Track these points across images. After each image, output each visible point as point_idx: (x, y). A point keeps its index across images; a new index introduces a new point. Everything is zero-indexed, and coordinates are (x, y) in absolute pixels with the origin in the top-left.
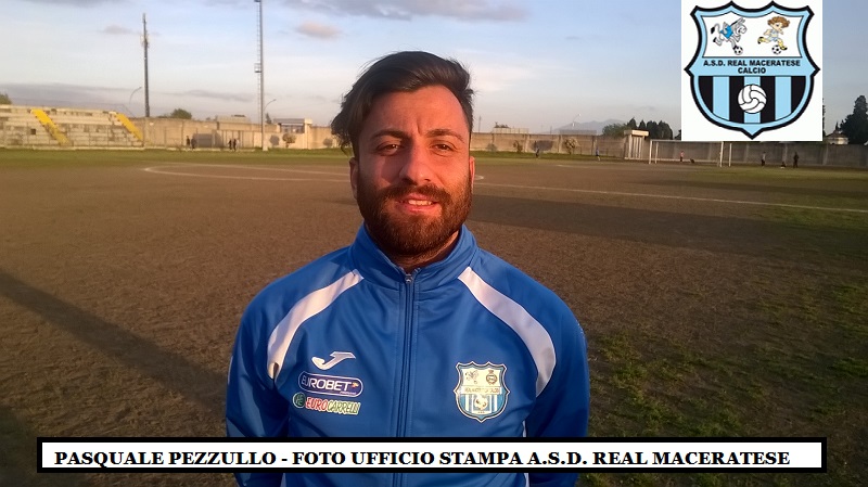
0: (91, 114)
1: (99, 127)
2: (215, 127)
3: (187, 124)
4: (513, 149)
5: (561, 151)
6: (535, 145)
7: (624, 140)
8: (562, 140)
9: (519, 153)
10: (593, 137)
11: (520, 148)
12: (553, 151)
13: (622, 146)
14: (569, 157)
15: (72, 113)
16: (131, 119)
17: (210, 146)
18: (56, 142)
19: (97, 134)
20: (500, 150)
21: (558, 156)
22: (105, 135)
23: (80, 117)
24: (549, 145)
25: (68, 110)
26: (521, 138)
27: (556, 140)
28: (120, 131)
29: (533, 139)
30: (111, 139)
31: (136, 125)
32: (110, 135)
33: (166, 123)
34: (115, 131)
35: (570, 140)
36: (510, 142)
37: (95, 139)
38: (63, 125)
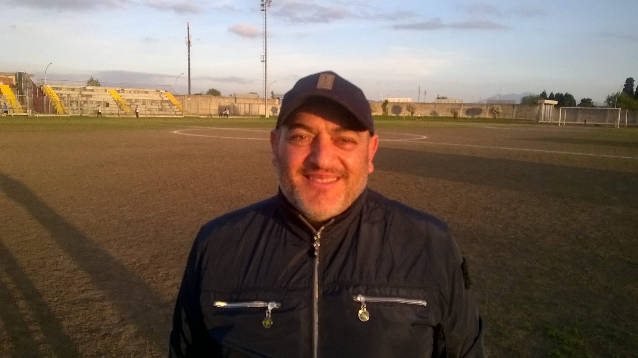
0: (147, 93)
1: (153, 102)
2: (233, 101)
3: (214, 99)
4: (450, 115)
5: (488, 116)
6: (468, 112)
8: (489, 108)
9: (455, 117)
10: (514, 105)
11: (456, 114)
12: (482, 116)
13: (536, 112)
14: (494, 120)
15: (135, 92)
16: (175, 96)
18: (123, 112)
19: (151, 107)
20: (441, 115)
21: (485, 120)
22: (157, 107)
23: (140, 95)
24: (479, 111)
25: (132, 89)
26: (456, 106)
27: (484, 108)
28: (167, 104)
29: (466, 107)
30: (161, 110)
31: (178, 100)
32: (160, 107)
33: (201, 98)
34: (164, 104)
35: (495, 107)
36: (448, 110)
37: (150, 110)
38: (128, 100)
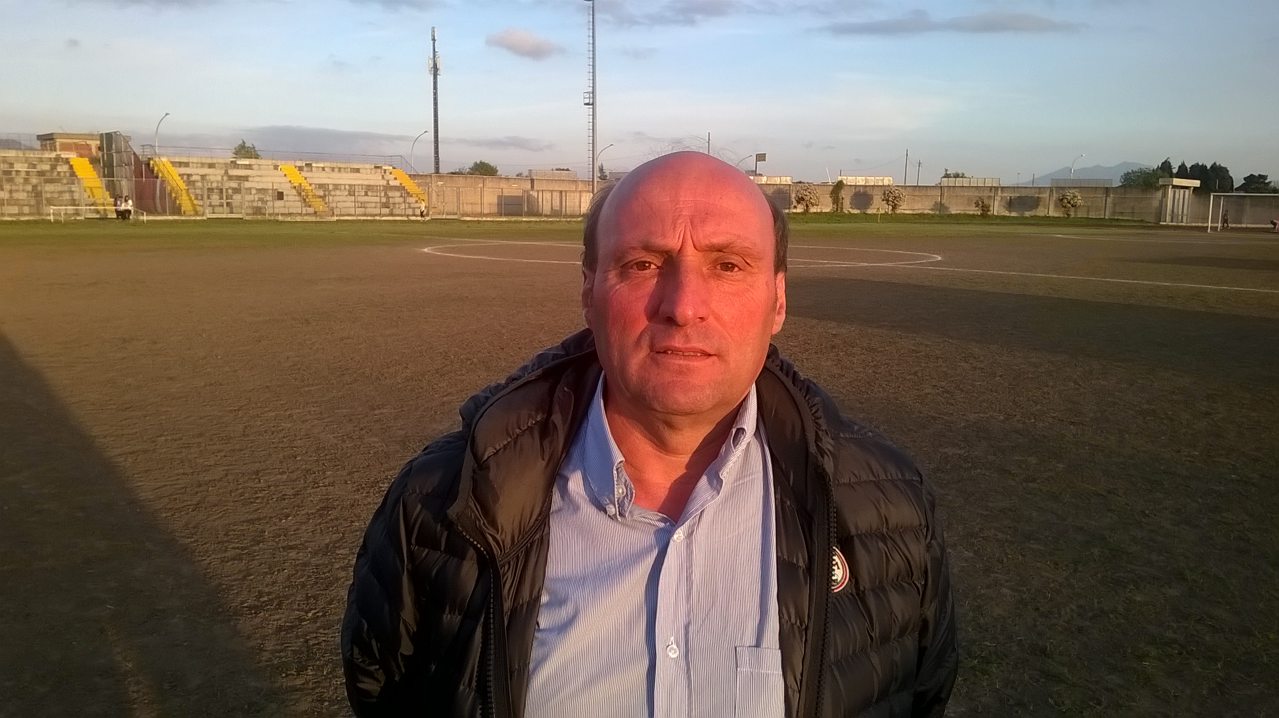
0: (357, 171)
1: (369, 189)
2: (528, 186)
3: (490, 182)
4: (973, 210)
5: (1052, 213)
6: (1010, 204)
7: (1159, 194)
8: (1055, 196)
9: (985, 215)
10: (1107, 190)
11: (985, 208)
12: (1041, 212)
13: (1156, 203)
14: (1065, 222)
15: (333, 169)
16: (413, 177)
17: (521, 215)
18: (311, 210)
19: (366, 199)
20: (953, 211)
21: (1047, 221)
22: (378, 199)
23: (343, 175)
24: (1035, 202)
25: (328, 164)
26: (987, 193)
27: (1046, 195)
28: (398, 194)
29: (1008, 195)
30: (386, 205)
31: (419, 185)
32: (384, 200)
33: (461, 181)
34: (390, 194)
35: (1069, 194)
36: (969, 200)
37: (363, 205)
38: (321, 186)
